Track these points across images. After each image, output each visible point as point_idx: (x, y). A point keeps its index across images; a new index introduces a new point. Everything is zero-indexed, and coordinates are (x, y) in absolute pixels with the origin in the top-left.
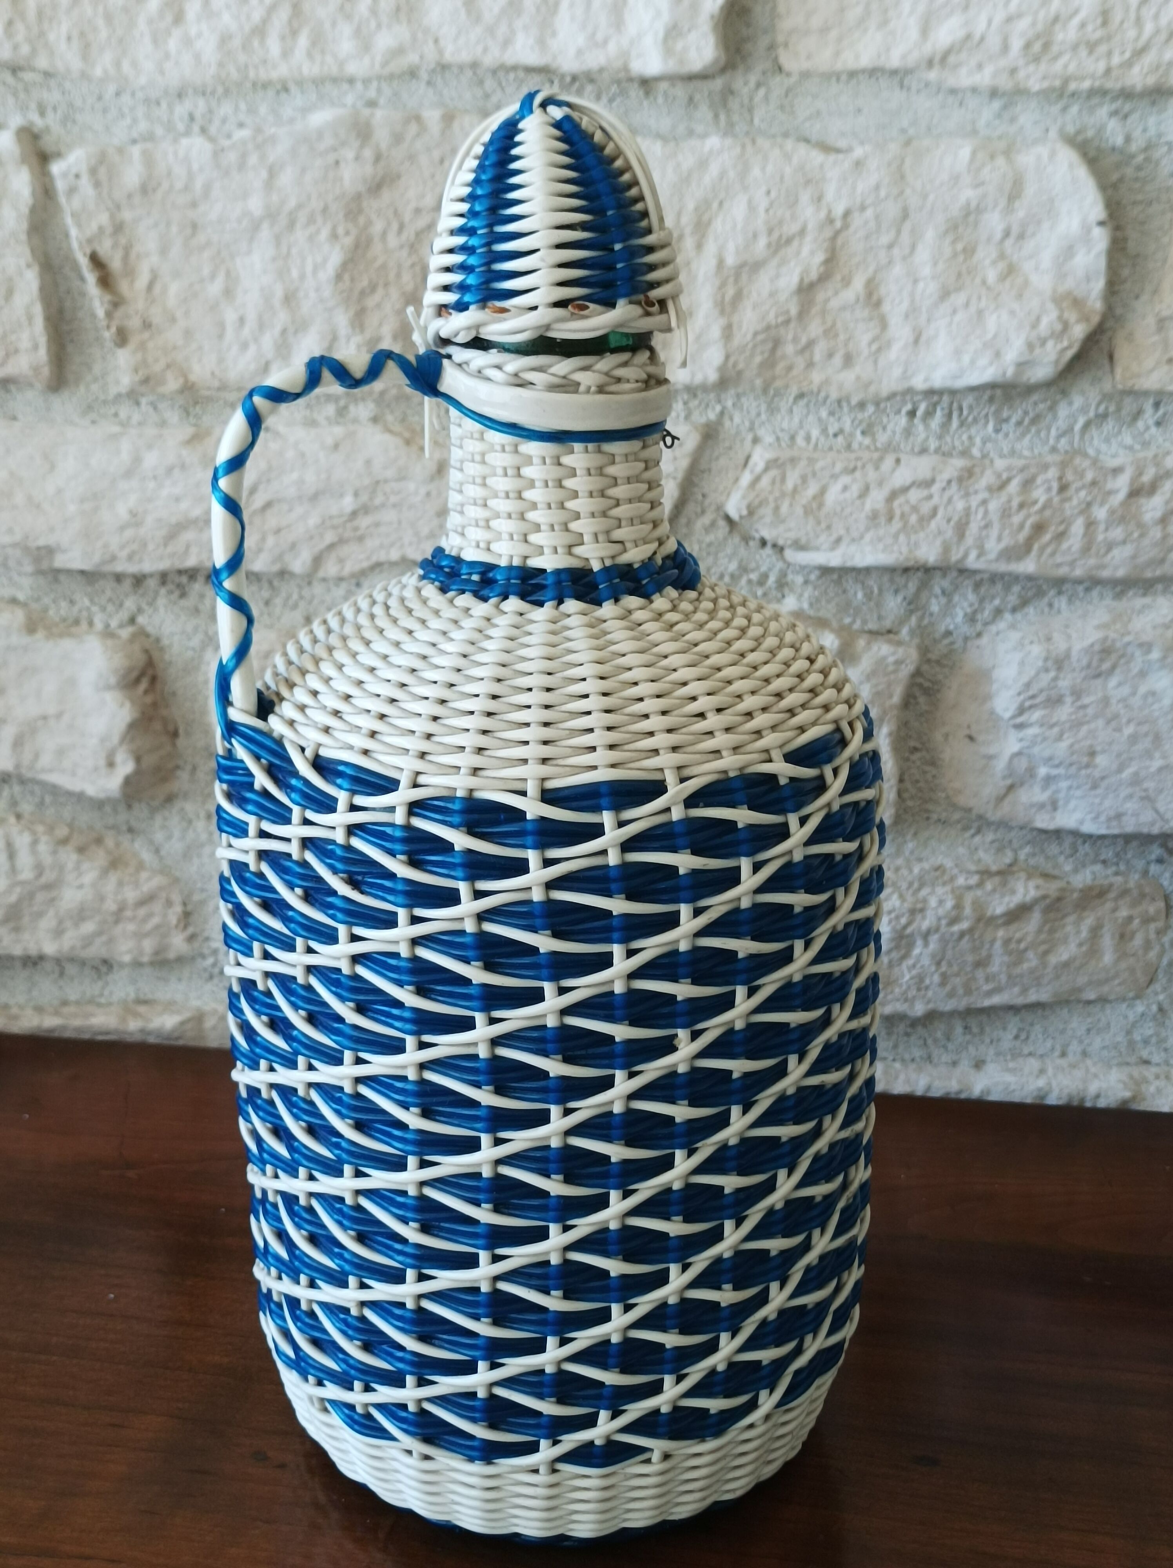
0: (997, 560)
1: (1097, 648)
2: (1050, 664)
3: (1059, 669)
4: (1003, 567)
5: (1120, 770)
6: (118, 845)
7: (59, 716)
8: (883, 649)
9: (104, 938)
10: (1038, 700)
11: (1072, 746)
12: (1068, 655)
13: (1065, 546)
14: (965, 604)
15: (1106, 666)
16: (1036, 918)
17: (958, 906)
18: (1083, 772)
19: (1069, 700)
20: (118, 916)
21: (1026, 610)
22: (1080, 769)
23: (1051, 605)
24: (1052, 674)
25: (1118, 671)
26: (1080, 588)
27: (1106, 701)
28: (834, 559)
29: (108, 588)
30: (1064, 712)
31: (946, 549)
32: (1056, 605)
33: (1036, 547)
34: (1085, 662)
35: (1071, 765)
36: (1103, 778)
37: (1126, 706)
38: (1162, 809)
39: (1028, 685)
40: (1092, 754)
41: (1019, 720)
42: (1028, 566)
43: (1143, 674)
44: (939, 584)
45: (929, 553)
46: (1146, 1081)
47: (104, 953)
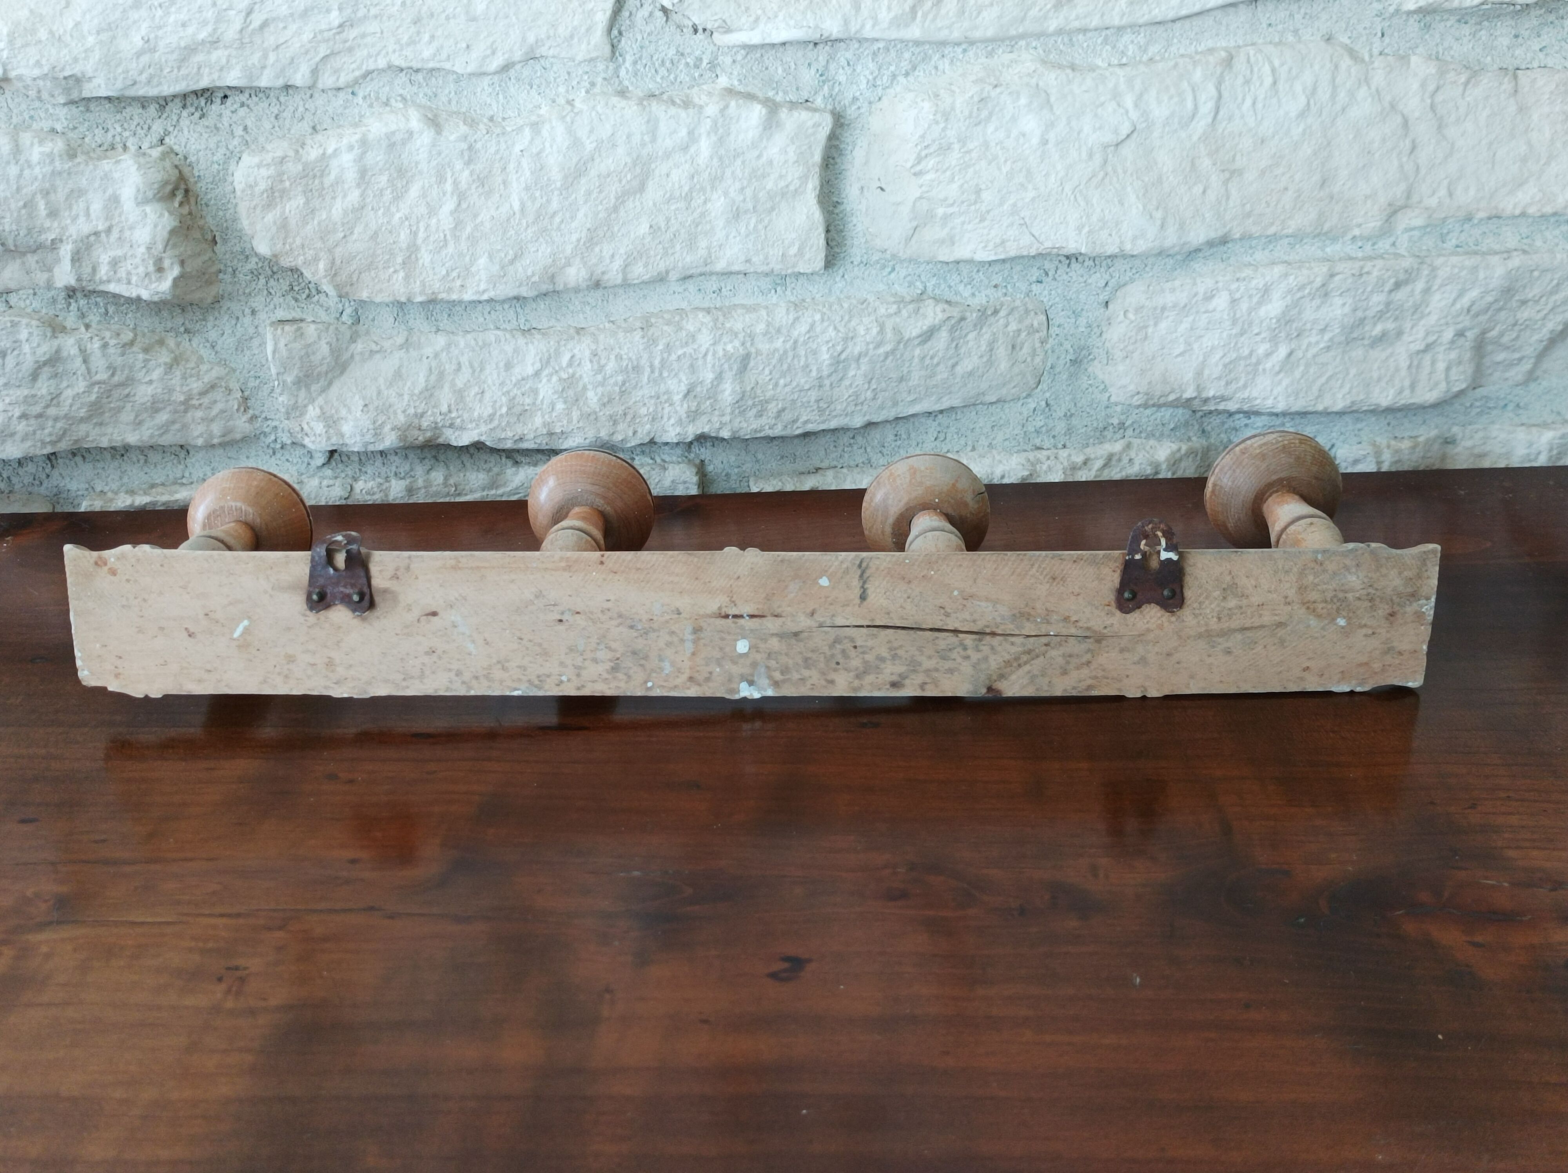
0: (889, 28)
1: (976, 99)
2: (939, 117)
3: (947, 120)
4: (894, 34)
5: (1001, 204)
6: (178, 345)
7: (109, 230)
8: (804, 115)
9: (177, 426)
10: (931, 150)
11: (961, 186)
12: (953, 109)
13: (943, 12)
14: (867, 73)
15: (984, 114)
16: (944, 335)
17: (882, 331)
18: (973, 208)
19: (956, 146)
20: (187, 406)
21: (917, 73)
22: (969, 205)
23: (936, 68)
24: (942, 125)
25: (994, 118)
26: (959, 50)
27: (986, 145)
28: (754, 37)
29: (135, 111)
30: (954, 158)
31: (846, 22)
32: (941, 67)
33: (920, 14)
34: (967, 113)
35: (963, 202)
36: (988, 212)
37: (1003, 148)
38: (1037, 235)
39: (923, 137)
40: (978, 191)
41: (918, 168)
42: (915, 32)
43: (1014, 119)
44: (844, 55)
45: (833, 27)
46: (1039, 461)
47: (179, 439)
